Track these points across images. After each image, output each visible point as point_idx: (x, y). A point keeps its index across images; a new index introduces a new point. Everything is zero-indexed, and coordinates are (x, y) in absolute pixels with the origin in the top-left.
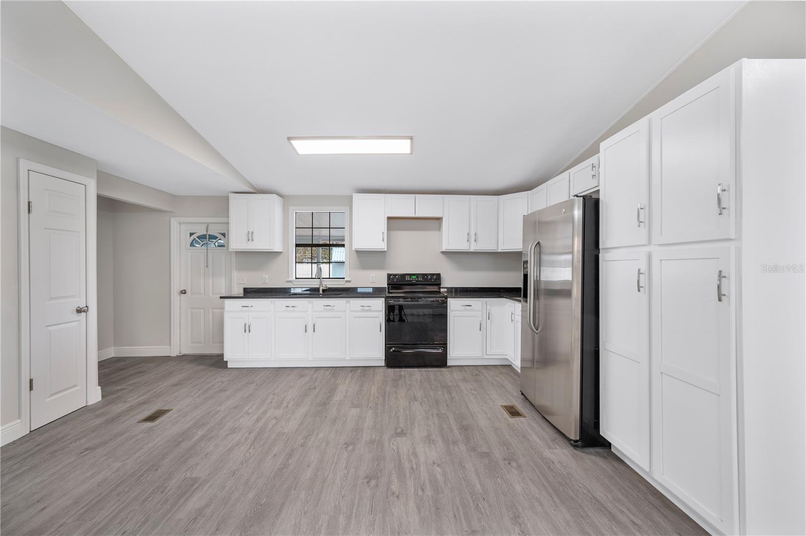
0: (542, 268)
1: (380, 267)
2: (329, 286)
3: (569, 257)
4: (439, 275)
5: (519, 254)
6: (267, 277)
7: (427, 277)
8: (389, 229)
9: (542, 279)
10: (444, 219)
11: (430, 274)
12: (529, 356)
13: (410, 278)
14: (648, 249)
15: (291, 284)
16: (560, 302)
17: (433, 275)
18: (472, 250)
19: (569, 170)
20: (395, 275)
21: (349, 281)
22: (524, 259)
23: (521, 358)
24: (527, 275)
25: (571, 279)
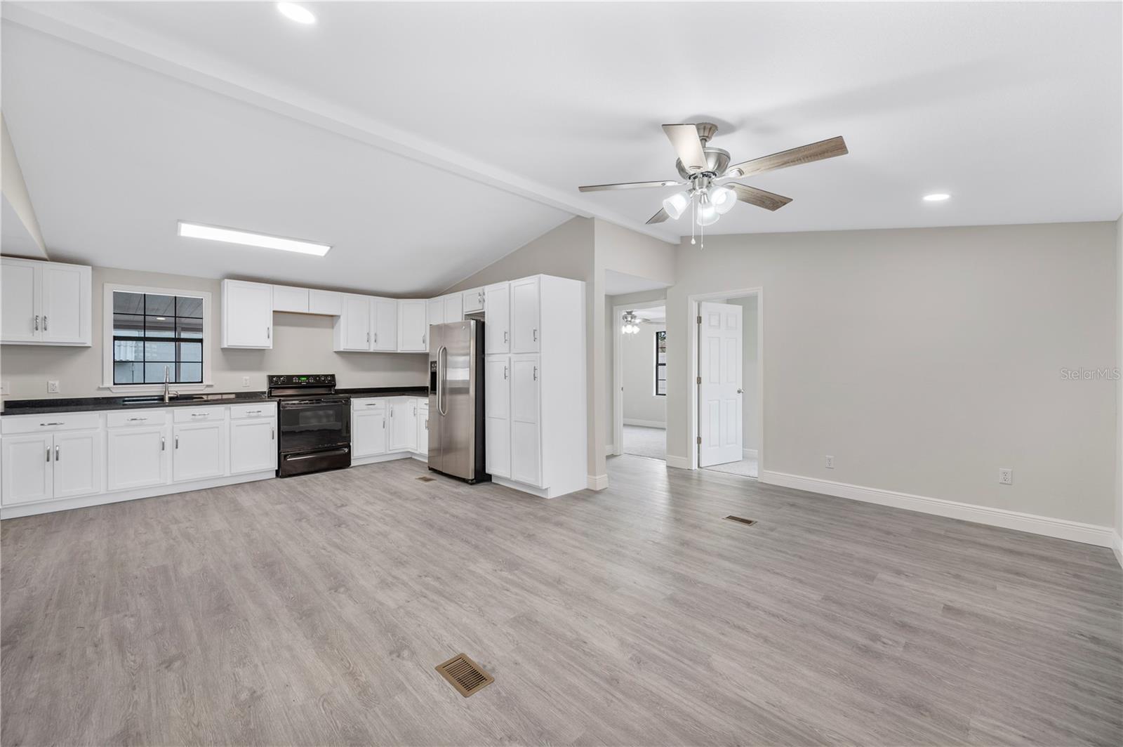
0: (448, 369)
1: (258, 367)
2: (180, 393)
3: (467, 358)
4: (333, 376)
5: (426, 356)
6: (57, 383)
7: (320, 378)
8: (276, 323)
9: (448, 379)
10: (341, 317)
11: (323, 375)
12: (436, 445)
13: (299, 379)
14: (509, 355)
15: (109, 392)
16: (461, 398)
17: (326, 376)
18: (372, 350)
19: (463, 292)
20: (279, 377)
21: (211, 386)
22: (431, 360)
23: (429, 448)
24: (435, 373)
25: (468, 379)
